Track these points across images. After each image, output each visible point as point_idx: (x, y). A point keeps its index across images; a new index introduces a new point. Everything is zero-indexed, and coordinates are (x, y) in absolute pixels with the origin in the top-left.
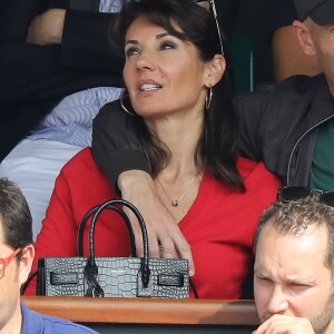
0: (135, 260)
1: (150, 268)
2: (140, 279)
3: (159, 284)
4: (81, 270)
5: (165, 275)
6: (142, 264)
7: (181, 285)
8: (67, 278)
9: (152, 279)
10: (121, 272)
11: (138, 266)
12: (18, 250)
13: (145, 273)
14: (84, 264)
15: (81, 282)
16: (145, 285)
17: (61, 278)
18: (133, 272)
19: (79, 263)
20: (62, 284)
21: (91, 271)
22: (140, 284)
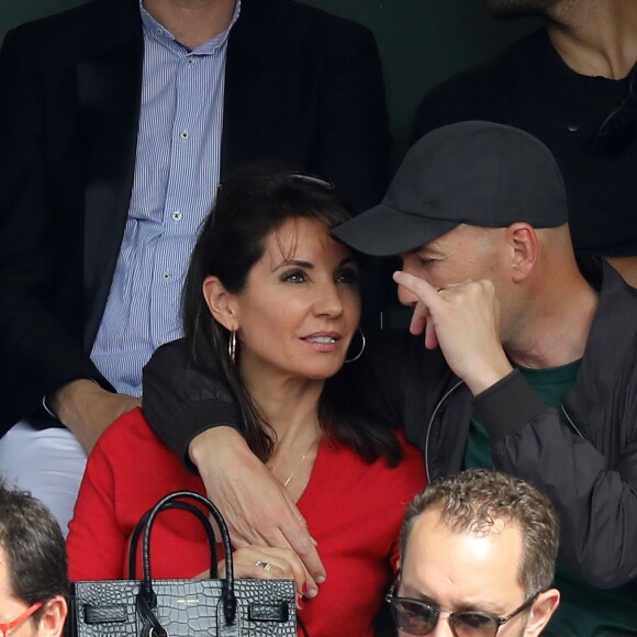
0: (214, 583)
1: (237, 594)
2: (221, 612)
3: (250, 620)
4: (131, 601)
5: (259, 605)
6: (224, 589)
7: (285, 619)
8: (111, 613)
9: (241, 612)
10: (192, 601)
11: (217, 593)
12: (35, 607)
13: (229, 602)
14: (136, 592)
15: (131, 619)
16: (230, 621)
17: (101, 613)
18: (211, 602)
19: (128, 590)
20: (101, 623)
21: (146, 601)
22: (222, 620)
